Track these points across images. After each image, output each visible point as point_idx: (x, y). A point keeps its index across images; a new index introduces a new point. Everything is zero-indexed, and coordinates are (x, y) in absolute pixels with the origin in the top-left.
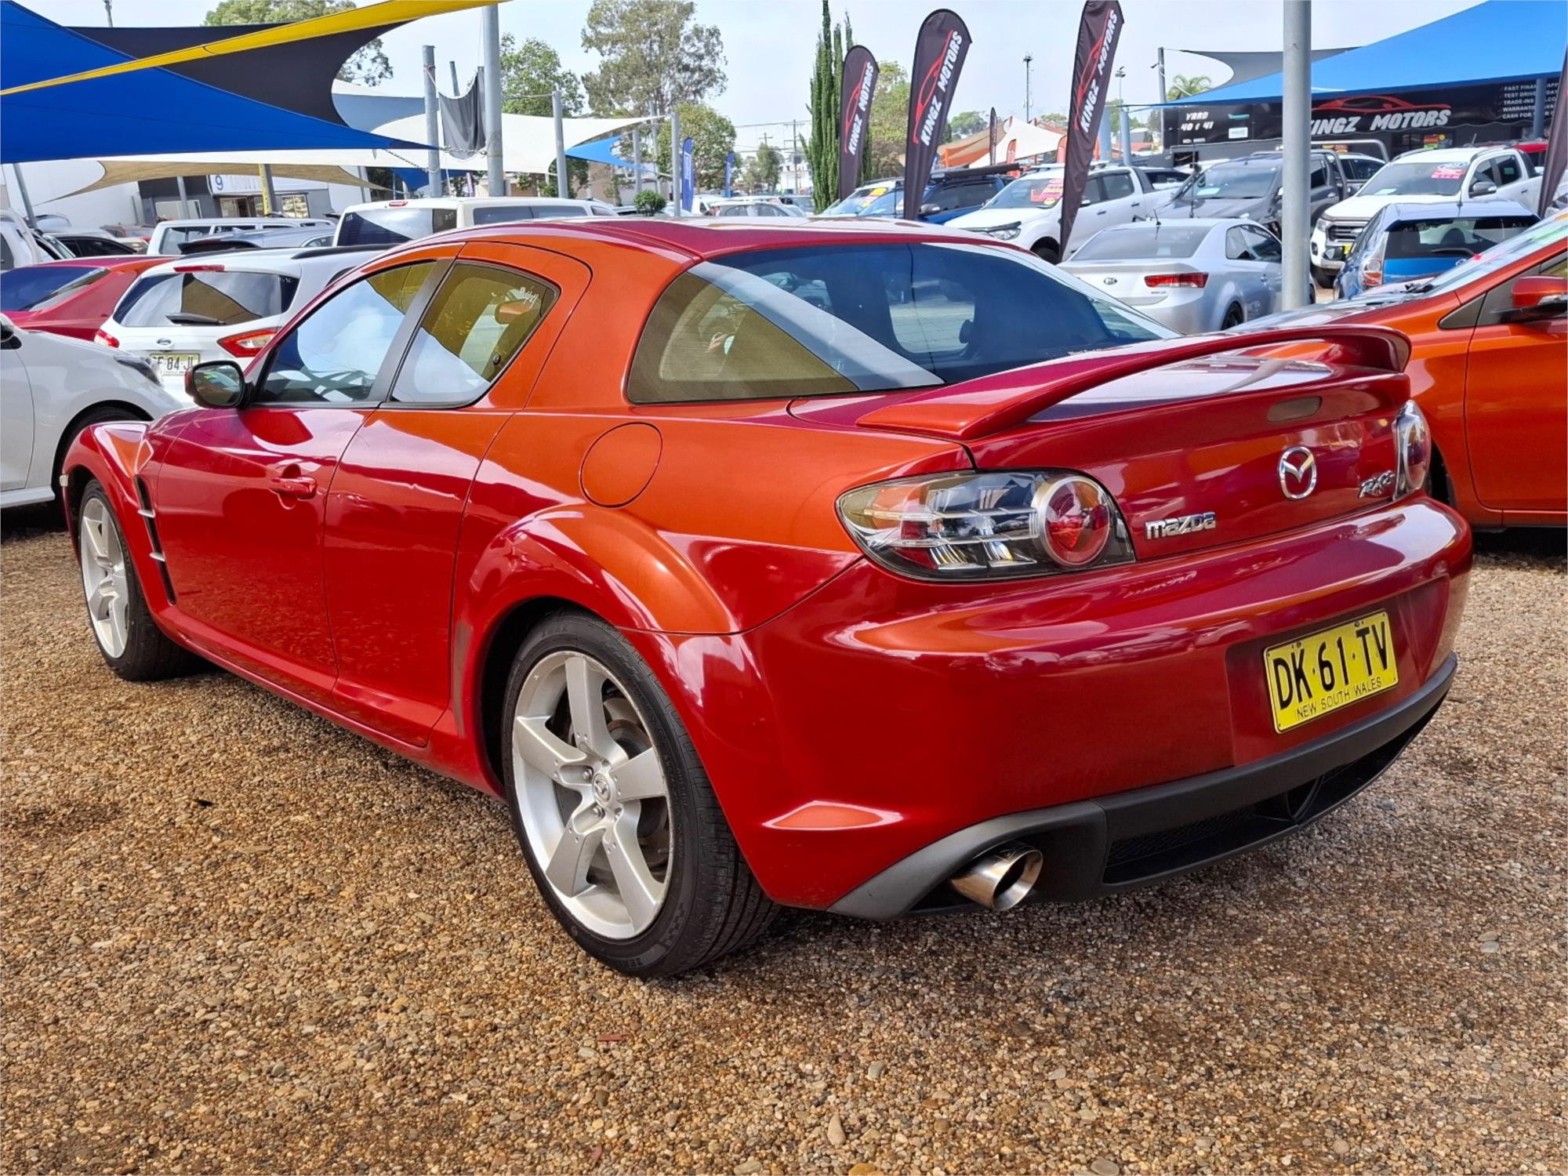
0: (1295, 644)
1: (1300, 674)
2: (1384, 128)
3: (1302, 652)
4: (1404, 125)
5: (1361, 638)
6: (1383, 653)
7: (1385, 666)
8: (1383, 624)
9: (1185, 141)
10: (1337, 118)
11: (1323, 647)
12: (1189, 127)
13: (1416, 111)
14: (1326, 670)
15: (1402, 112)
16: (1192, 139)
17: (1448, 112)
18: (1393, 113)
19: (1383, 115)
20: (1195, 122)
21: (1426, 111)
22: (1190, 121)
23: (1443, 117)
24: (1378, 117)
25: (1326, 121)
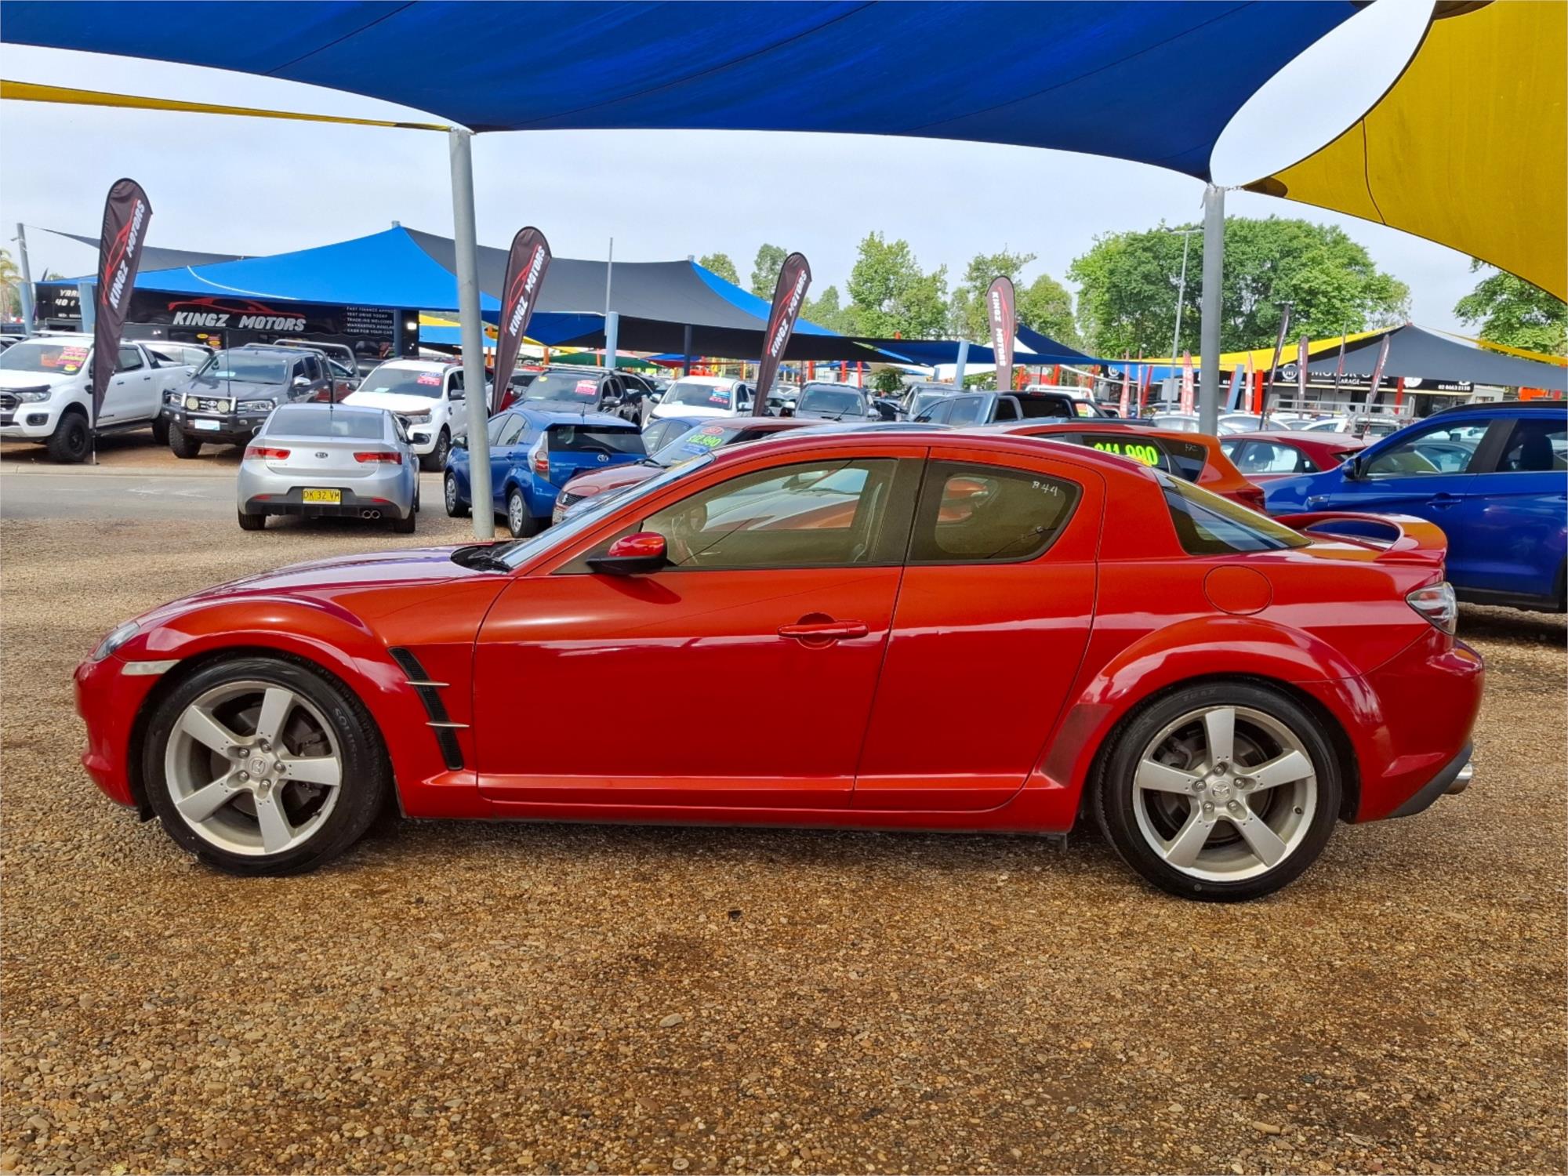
2: (250, 326)
4: (268, 327)
9: (60, 315)
10: (208, 313)
12: (64, 302)
13: (278, 316)
15: (266, 316)
16: (68, 314)
17: (304, 322)
18: (258, 315)
19: (249, 316)
20: (70, 299)
21: (286, 317)
22: (63, 297)
23: (300, 324)
24: (245, 317)
25: (198, 315)
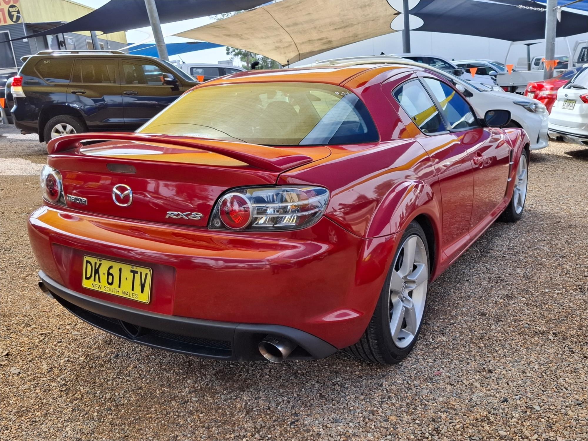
0: (98, 259)
1: (97, 271)
3: (100, 264)
5: (132, 274)
6: (143, 287)
7: (142, 292)
8: (146, 274)
11: (111, 267)
14: (110, 277)
